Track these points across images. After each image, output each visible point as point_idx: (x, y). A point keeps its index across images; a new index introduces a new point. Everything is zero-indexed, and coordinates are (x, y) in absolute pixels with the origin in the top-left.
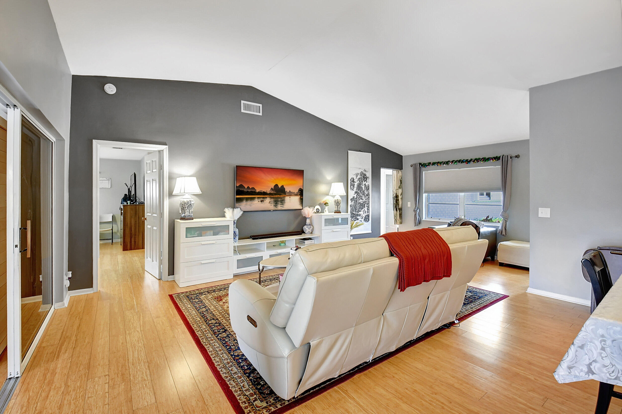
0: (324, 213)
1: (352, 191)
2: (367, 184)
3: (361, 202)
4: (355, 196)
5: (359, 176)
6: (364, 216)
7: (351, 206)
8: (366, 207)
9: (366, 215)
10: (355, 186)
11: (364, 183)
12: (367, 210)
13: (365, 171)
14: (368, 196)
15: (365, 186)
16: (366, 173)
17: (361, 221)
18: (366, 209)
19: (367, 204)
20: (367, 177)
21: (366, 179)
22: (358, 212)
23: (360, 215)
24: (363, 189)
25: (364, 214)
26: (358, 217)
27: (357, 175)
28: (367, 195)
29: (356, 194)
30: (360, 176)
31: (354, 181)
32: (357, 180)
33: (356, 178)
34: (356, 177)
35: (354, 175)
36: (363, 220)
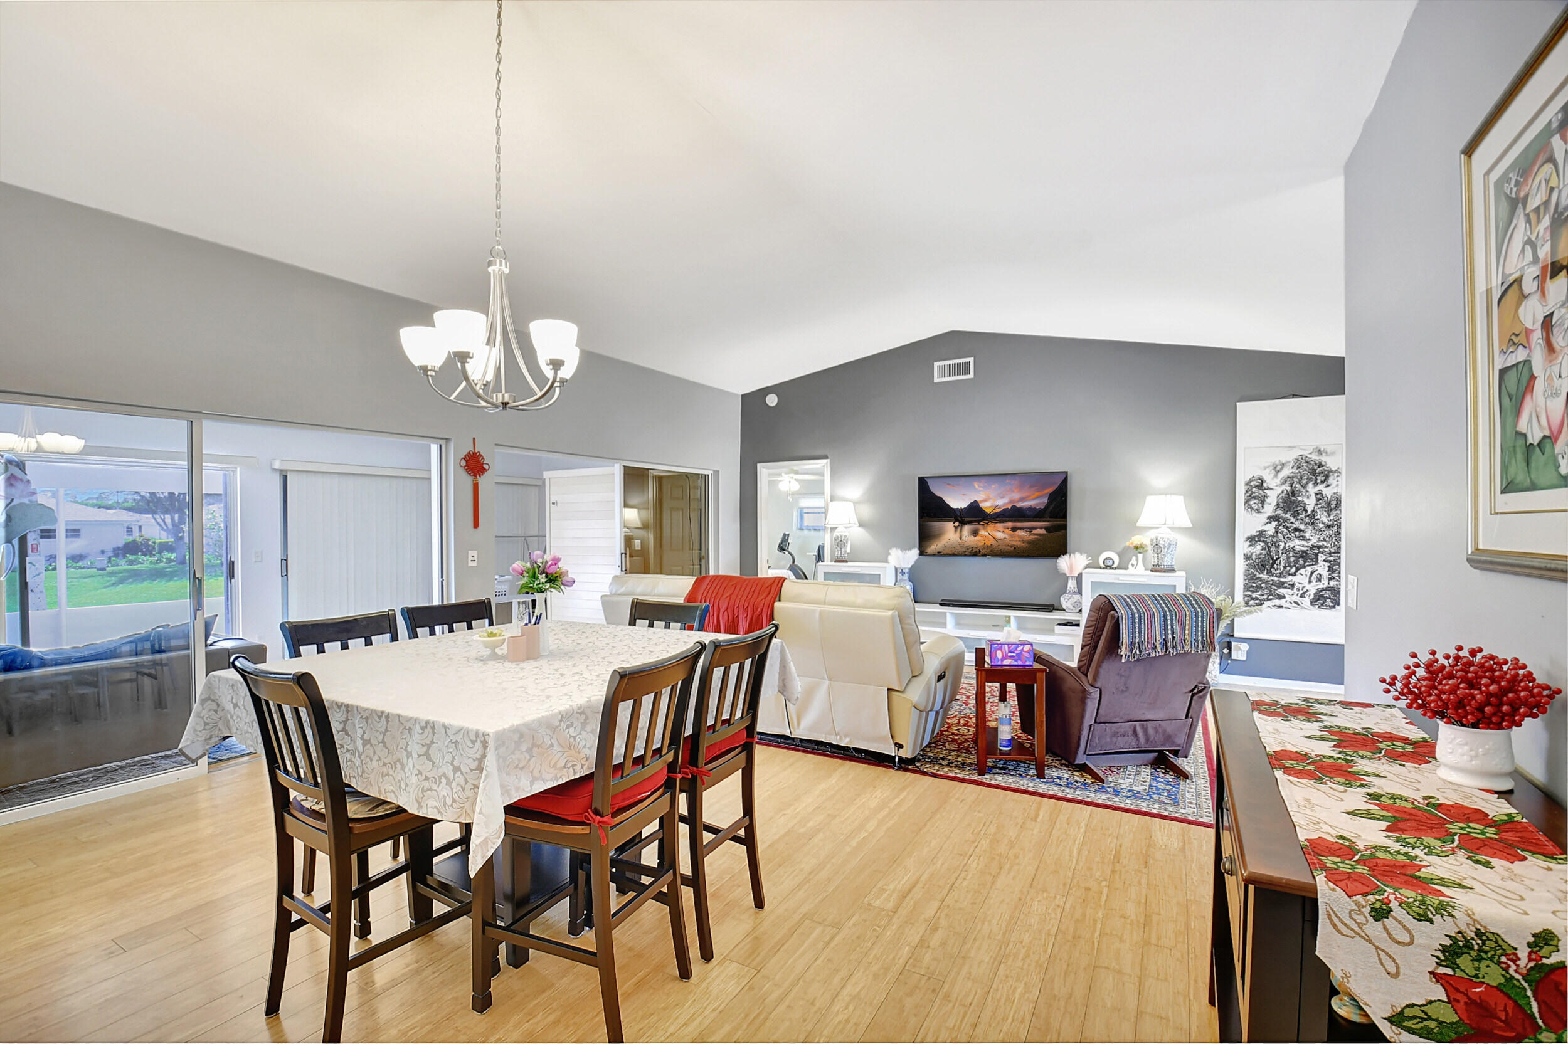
1: (1257, 515)
2: (1328, 492)
3: (1297, 548)
4: (1270, 529)
5: (1286, 472)
6: (1313, 589)
7: (1247, 557)
8: (1321, 563)
9: (1321, 586)
10: (1268, 500)
11: (1312, 489)
12: (1325, 574)
13: (1320, 452)
14: (1335, 529)
15: (1318, 500)
16: (1324, 459)
17: (1296, 603)
18: (1322, 568)
19: (1330, 553)
20: (1330, 471)
21: (1327, 477)
22: (1285, 577)
23: (1293, 585)
24: (1310, 509)
25: (1314, 583)
26: (1282, 591)
27: (1277, 469)
28: (1329, 527)
29: (1274, 523)
30: (1294, 470)
31: (1265, 485)
32: (1278, 481)
33: (1276, 476)
34: (1272, 475)
35: (1266, 468)
36: (1306, 601)
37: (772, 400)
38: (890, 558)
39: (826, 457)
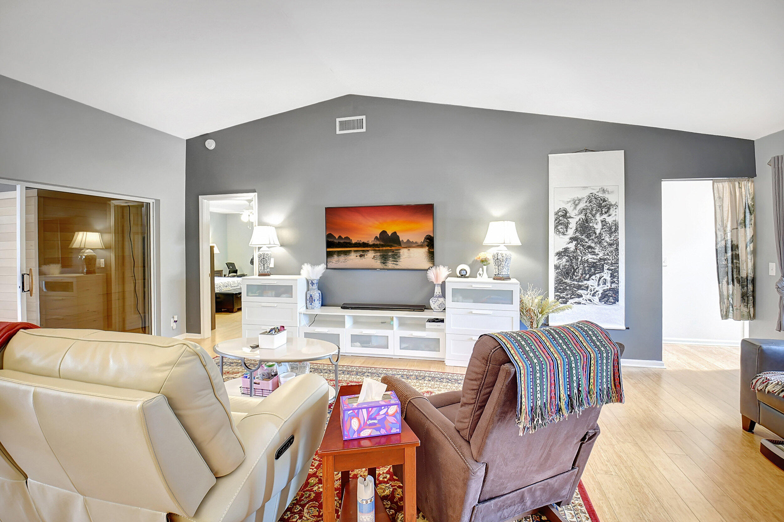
0: (476, 277)
1: (561, 236)
2: (610, 220)
3: (590, 260)
4: (572, 246)
5: (582, 205)
6: (600, 290)
7: (557, 267)
8: (606, 271)
9: (606, 288)
10: (570, 226)
11: (599, 218)
12: (609, 279)
13: (604, 191)
14: (615, 247)
15: (603, 225)
16: (606, 196)
17: (590, 300)
18: (606, 275)
19: (612, 264)
20: (611, 205)
21: (609, 209)
22: (582, 281)
23: (587, 287)
24: (598, 232)
25: (601, 286)
26: (580, 292)
27: (576, 202)
28: (611, 245)
29: (574, 243)
30: (587, 204)
31: (568, 215)
32: (576, 212)
33: (575, 208)
34: (572, 208)
35: (568, 202)
36: (596, 299)
37: (211, 144)
38: (302, 272)
39: (254, 191)
